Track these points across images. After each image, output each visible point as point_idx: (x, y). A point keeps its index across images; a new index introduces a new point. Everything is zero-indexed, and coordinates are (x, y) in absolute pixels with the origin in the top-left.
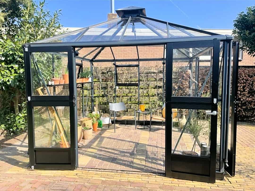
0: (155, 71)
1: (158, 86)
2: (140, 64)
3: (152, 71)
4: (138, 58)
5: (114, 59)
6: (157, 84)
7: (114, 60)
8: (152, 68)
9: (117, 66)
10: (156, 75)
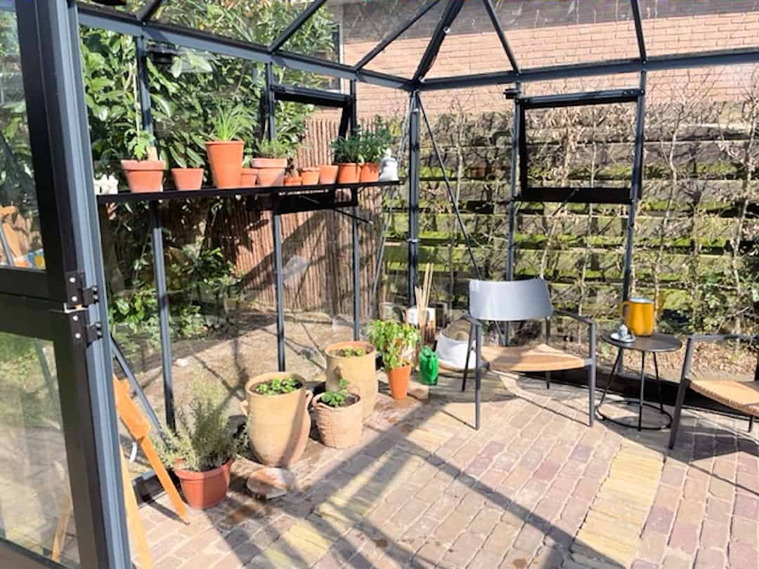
0: (738, 126)
1: (747, 203)
2: (648, 88)
3: (723, 126)
4: (637, 55)
5: (511, 68)
6: (745, 195)
7: (516, 75)
8: (725, 112)
9: (525, 105)
10: (746, 146)
